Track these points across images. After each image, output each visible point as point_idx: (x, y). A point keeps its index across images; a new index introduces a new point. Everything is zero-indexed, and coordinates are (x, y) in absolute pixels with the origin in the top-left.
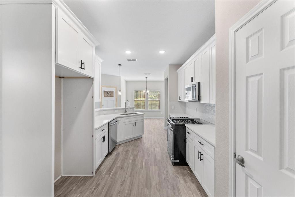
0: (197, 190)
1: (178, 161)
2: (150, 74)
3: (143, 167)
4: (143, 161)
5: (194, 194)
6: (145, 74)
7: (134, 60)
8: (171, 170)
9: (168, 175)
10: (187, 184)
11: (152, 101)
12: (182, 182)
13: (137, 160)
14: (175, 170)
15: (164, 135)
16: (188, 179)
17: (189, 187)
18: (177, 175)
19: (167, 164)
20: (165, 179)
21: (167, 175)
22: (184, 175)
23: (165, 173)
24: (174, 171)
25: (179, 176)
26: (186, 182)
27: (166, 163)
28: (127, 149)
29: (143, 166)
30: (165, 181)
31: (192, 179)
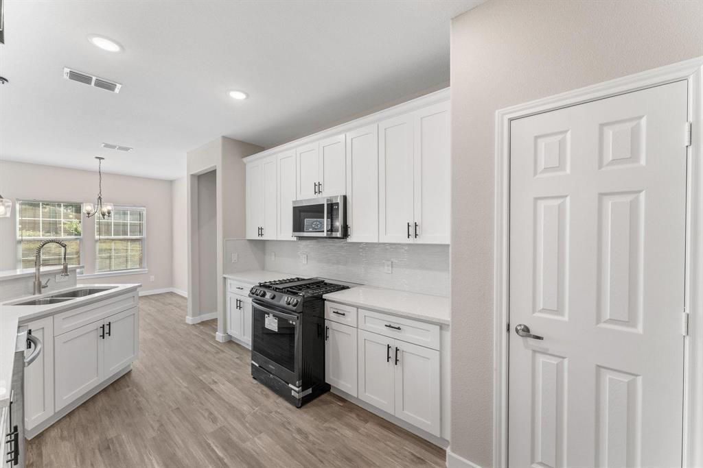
0: (385, 433)
1: (310, 391)
2: (127, 149)
3: (226, 461)
4: (209, 445)
5: (388, 443)
6: (107, 146)
7: (108, 86)
8: (304, 420)
9: (311, 438)
10: (360, 431)
11: (113, 240)
12: (348, 433)
13: (180, 454)
14: (312, 416)
15: (204, 339)
16: (352, 418)
17: (368, 436)
18: (327, 425)
19: (281, 414)
20: (313, 454)
21: (307, 438)
22: (339, 417)
23: (298, 437)
24: (312, 419)
25: (332, 426)
26: (355, 429)
27: (276, 412)
28: (96, 438)
29: (220, 459)
30: (316, 456)
31: (358, 415)
